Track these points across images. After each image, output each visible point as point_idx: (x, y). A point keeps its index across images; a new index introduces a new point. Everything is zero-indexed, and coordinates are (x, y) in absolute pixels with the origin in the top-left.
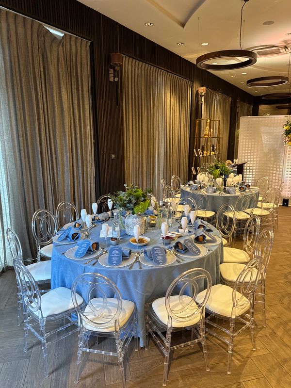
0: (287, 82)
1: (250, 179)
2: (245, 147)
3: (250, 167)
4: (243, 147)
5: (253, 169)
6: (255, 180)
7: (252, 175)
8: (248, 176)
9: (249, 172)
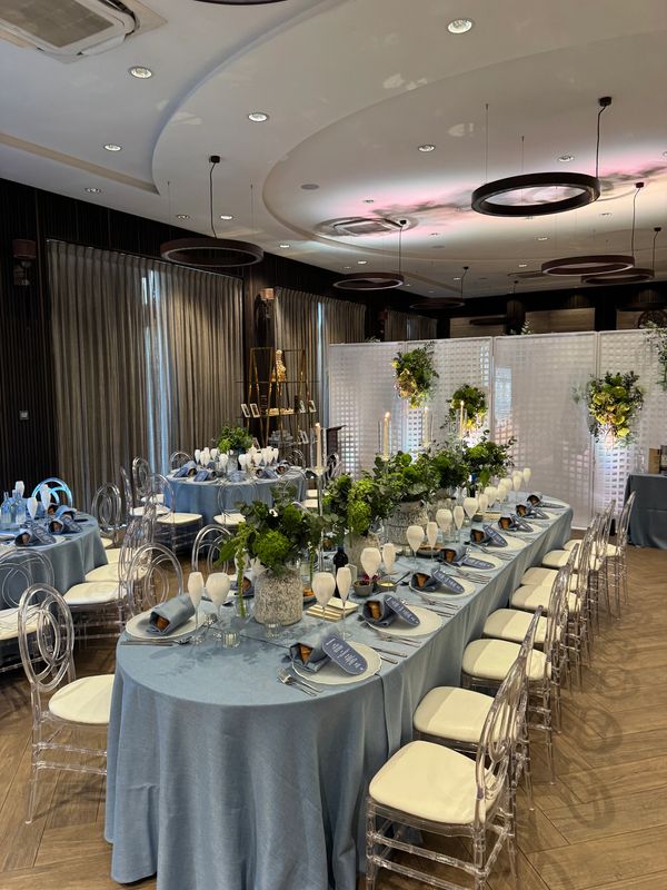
0: (401, 284)
1: (352, 460)
2: (340, 401)
3: (350, 437)
4: (336, 401)
5: (354, 442)
6: (359, 462)
7: (355, 452)
8: (347, 455)
9: (350, 447)
